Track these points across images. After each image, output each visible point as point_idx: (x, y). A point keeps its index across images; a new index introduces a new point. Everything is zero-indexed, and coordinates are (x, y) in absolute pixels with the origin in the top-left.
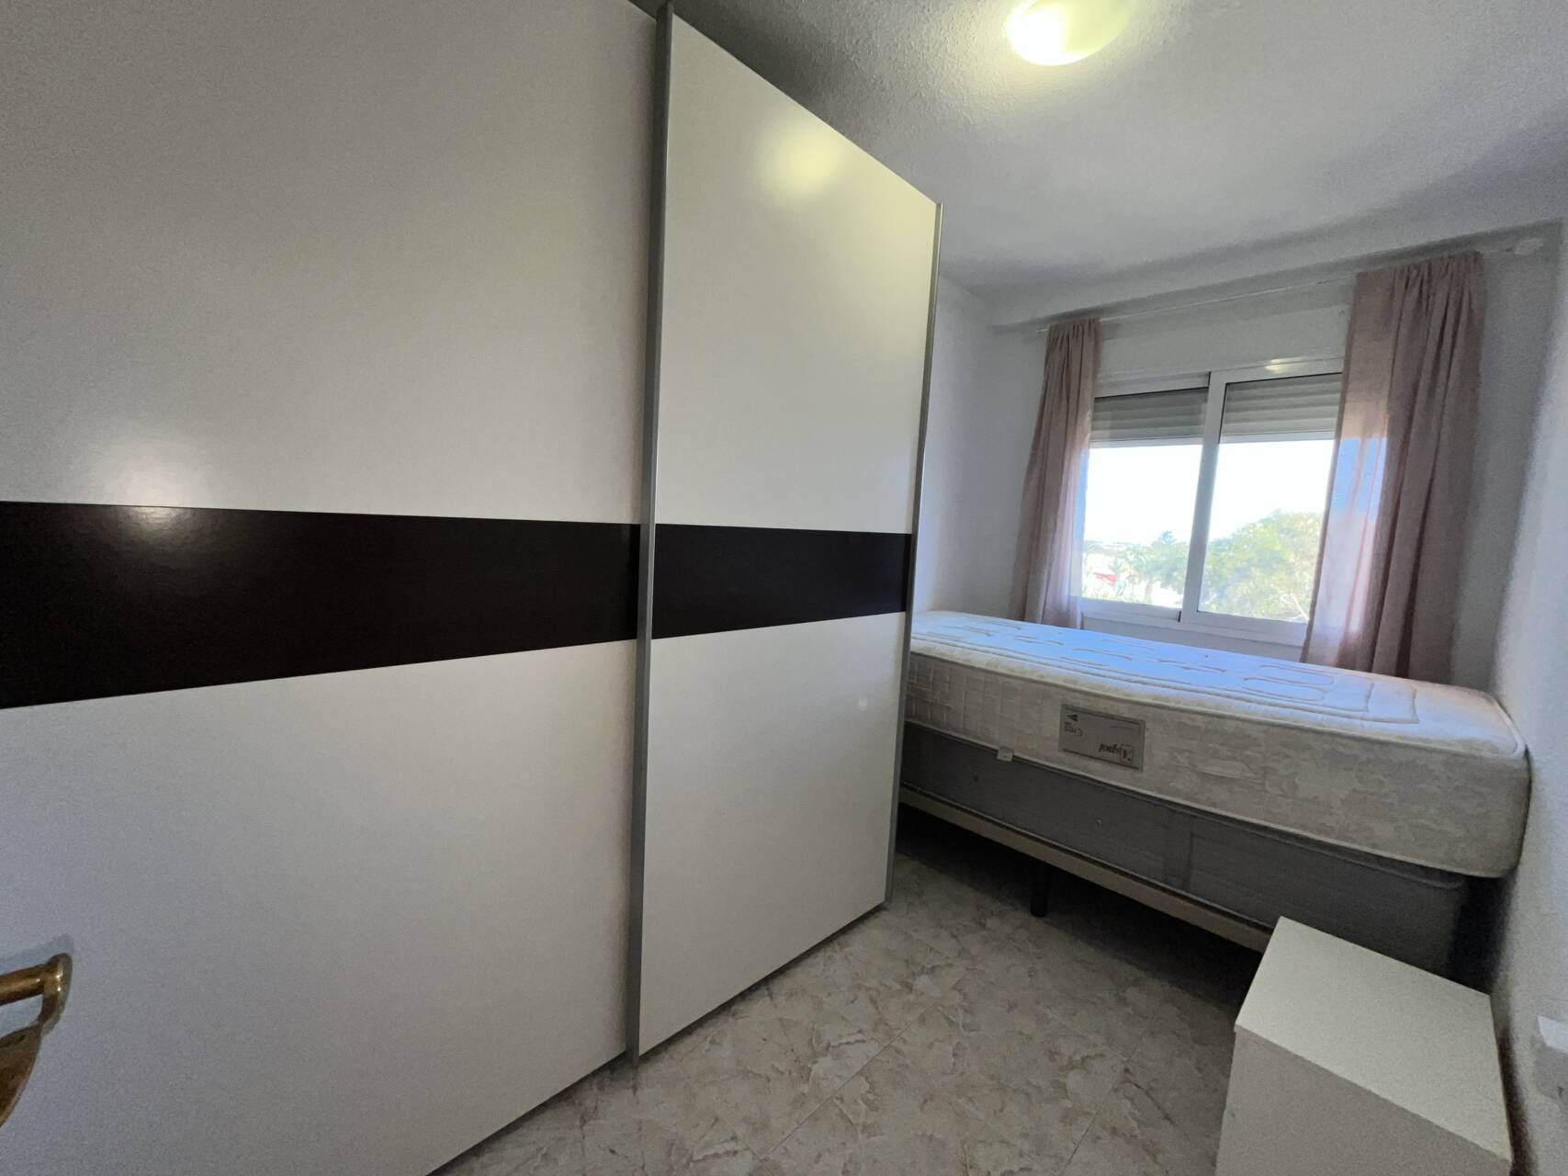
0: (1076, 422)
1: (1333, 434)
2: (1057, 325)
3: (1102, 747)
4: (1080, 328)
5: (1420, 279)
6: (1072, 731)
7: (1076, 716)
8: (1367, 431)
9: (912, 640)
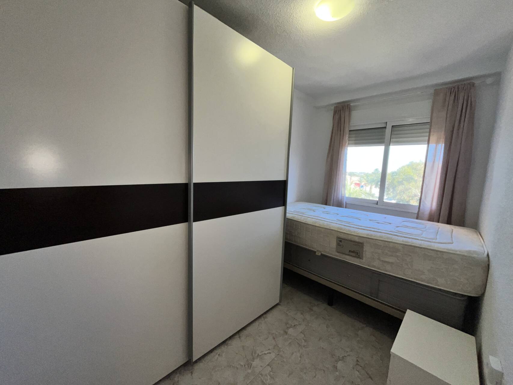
0: (343, 139)
1: (427, 143)
2: (336, 106)
3: (350, 251)
4: (344, 107)
5: (455, 91)
6: (340, 245)
7: (341, 241)
8: (437, 142)
9: (287, 214)
